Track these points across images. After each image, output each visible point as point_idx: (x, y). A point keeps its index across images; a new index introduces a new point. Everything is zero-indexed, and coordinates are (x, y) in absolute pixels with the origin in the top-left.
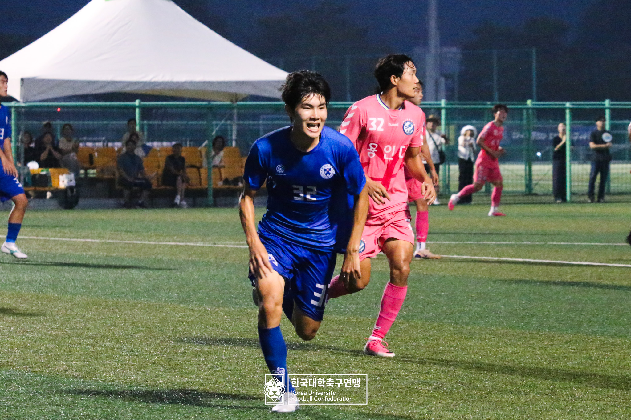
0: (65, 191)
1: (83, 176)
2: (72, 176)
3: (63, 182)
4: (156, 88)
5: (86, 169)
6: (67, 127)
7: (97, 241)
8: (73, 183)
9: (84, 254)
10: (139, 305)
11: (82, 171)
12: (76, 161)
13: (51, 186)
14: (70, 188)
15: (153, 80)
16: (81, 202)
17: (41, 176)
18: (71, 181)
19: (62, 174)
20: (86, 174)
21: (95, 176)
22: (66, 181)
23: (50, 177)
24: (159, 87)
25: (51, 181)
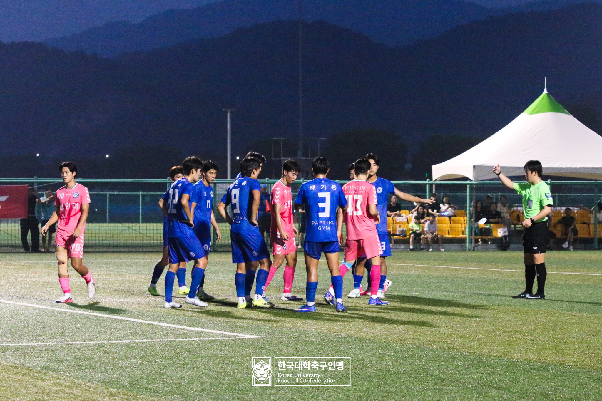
0: (501, 239)
1: (513, 229)
2: (506, 229)
3: (500, 233)
4: (561, 172)
5: (515, 225)
6: (503, 197)
7: (519, 271)
8: (506, 234)
9: (509, 279)
10: (541, 312)
11: (513, 226)
12: (509, 219)
13: (492, 236)
14: (505, 237)
15: (559, 167)
16: (512, 246)
17: (486, 229)
18: (505, 232)
19: (499, 228)
20: (515, 228)
21: (521, 229)
22: (502, 233)
23: (491, 229)
24: (563, 171)
25: (492, 232)
